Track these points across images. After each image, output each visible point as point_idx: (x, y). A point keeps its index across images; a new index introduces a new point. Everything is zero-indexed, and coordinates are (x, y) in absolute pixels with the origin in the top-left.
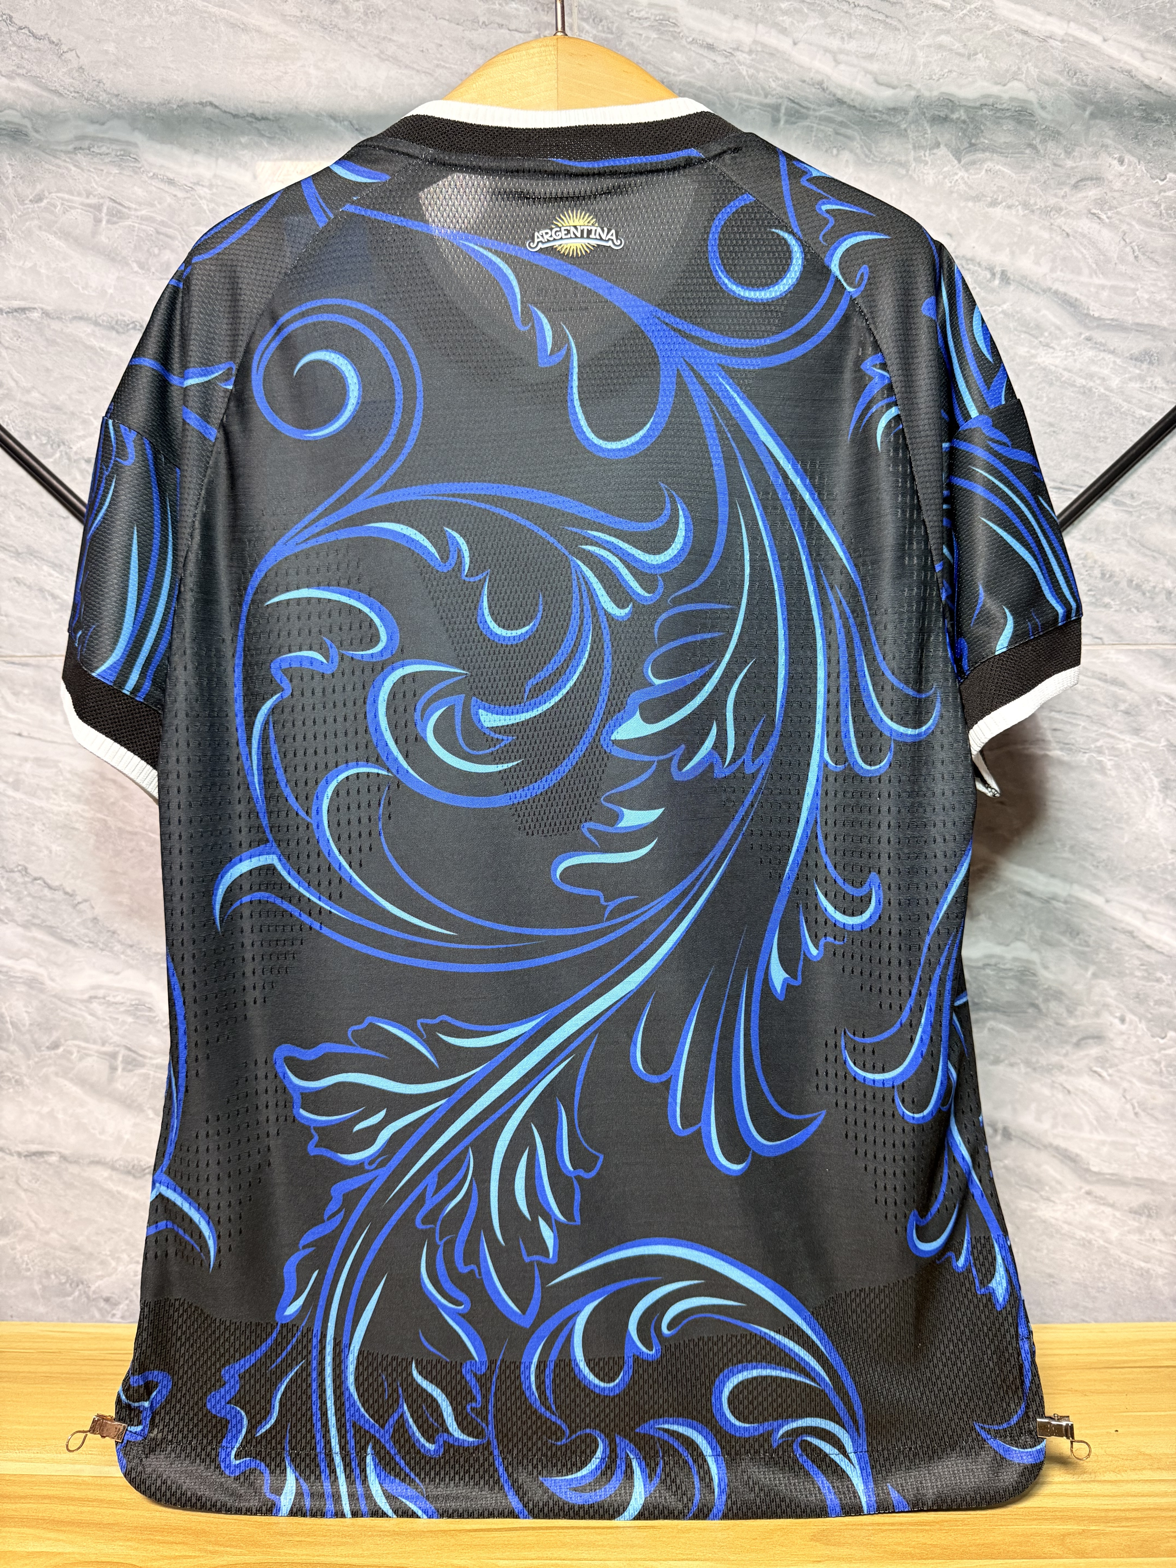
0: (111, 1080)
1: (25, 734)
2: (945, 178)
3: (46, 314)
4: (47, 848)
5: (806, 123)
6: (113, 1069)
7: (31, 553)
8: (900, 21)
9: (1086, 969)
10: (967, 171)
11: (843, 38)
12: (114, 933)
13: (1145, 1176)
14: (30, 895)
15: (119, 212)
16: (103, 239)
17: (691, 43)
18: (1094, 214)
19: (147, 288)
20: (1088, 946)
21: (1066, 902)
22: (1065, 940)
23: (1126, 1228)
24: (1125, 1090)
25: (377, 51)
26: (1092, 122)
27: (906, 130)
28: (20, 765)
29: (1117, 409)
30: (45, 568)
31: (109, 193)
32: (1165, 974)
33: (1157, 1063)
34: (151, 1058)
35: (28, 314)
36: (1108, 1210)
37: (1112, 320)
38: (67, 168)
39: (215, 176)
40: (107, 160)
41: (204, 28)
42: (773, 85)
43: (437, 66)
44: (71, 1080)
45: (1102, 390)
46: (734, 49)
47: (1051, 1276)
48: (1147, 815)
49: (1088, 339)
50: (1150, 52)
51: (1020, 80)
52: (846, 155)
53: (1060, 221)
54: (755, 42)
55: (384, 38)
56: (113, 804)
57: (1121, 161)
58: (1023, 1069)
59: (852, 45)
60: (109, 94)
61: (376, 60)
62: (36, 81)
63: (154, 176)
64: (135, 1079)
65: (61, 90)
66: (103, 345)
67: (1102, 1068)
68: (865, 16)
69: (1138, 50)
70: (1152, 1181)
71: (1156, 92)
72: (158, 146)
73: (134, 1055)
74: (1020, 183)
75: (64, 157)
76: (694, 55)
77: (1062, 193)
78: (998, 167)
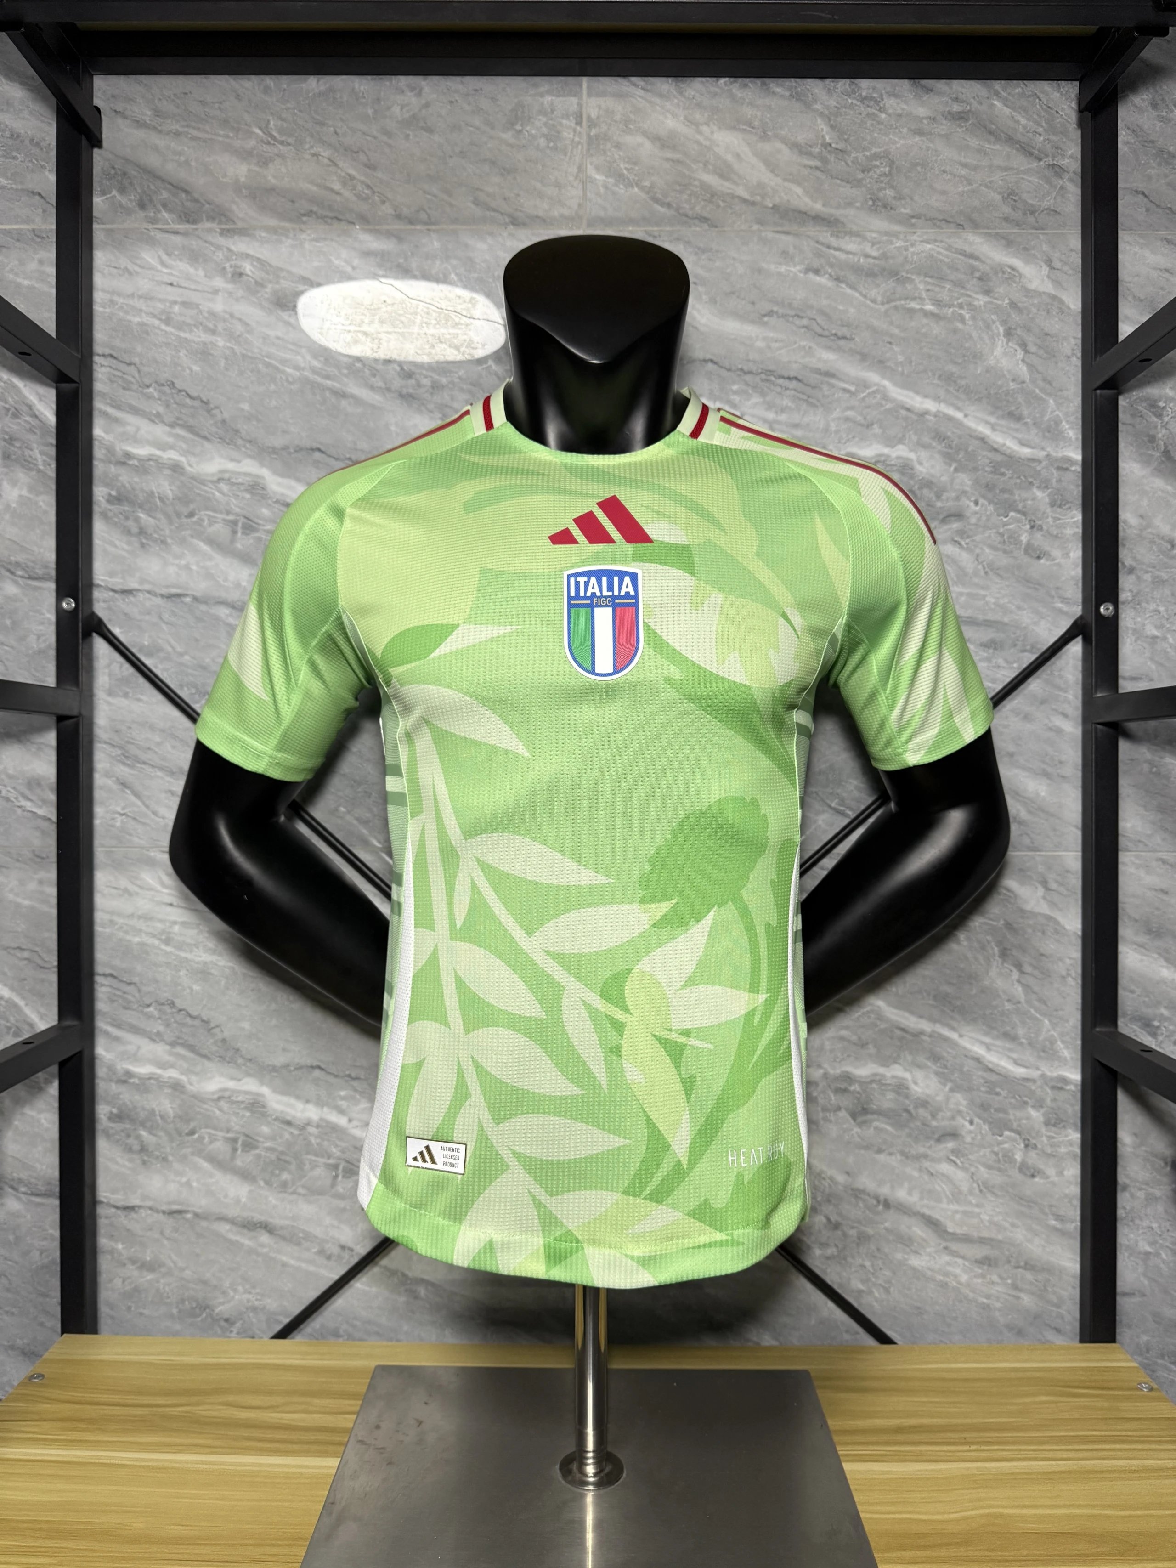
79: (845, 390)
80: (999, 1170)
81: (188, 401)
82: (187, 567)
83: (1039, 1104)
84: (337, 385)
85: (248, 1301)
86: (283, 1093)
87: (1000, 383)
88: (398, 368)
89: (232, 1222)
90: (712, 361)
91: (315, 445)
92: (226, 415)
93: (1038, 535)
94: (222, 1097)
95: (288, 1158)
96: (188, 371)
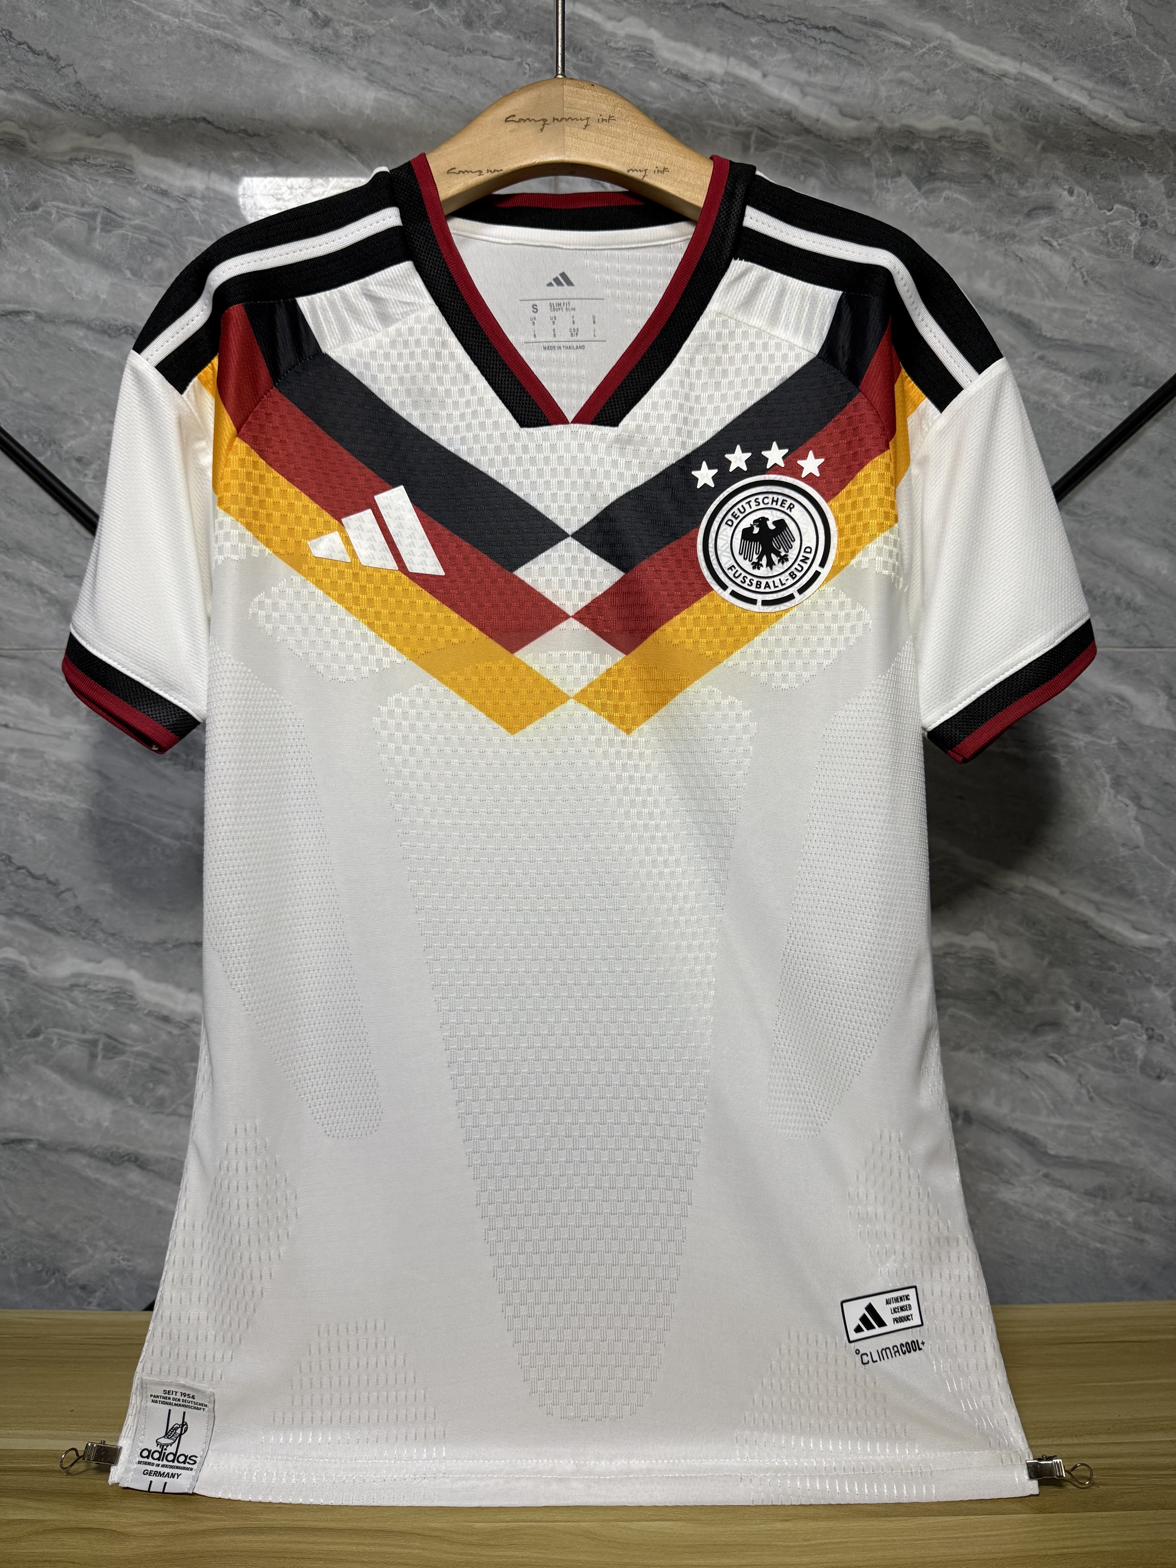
0: (91, 1068)
1: (11, 725)
2: (906, 204)
3: (39, 317)
4: (31, 838)
5: (775, 150)
6: (93, 1056)
7: (21, 549)
8: (863, 57)
9: (1043, 958)
10: (927, 198)
11: (809, 72)
12: (96, 921)
13: (1100, 1159)
14: (13, 884)
15: (113, 220)
16: (98, 247)
17: (666, 73)
18: (1046, 241)
19: (140, 295)
20: (1044, 935)
21: (1022, 893)
22: (1021, 930)
23: (1082, 1210)
24: (1080, 1076)
25: (365, 74)
26: (1043, 155)
27: (869, 159)
28: (6, 756)
29: (1070, 423)
30: (34, 563)
31: (104, 203)
32: (1118, 963)
33: (1111, 1049)
34: (131, 1046)
35: (22, 317)
36: (1065, 1192)
37: (1063, 340)
38: (63, 178)
39: (208, 188)
40: (102, 171)
41: (199, 48)
42: (744, 114)
43: (424, 89)
44: (51, 1068)
45: (1054, 406)
46: (707, 80)
47: (1011, 1257)
48: (1100, 810)
49: (1041, 358)
50: (1096, 91)
51: (977, 115)
52: (812, 182)
53: (1015, 247)
54: (727, 73)
55: (373, 62)
56: (98, 794)
57: (1071, 192)
58: (983, 1055)
59: (818, 79)
60: (105, 108)
61: (365, 82)
62: (34, 94)
63: (149, 188)
64: (116, 1067)
65: (58, 103)
66: (95, 349)
67: (1059, 1054)
68: (830, 51)
69: (1086, 89)
70: (1106, 1163)
71: (1103, 128)
72: (152, 159)
73: (115, 1043)
74: (976, 211)
75: (60, 167)
76: (669, 84)
77: (1016, 221)
78: (956, 195)
79: (897, 44)
80: (1115, 1070)
81: (30, 55)
82: (29, 274)
83: (1166, 983)
84: (228, 35)
85: (113, 1261)
86: (157, 979)
87: (1098, 37)
88: (310, 15)
89: (90, 1153)
90: (723, 5)
91: (200, 114)
92: (81, 75)
93: (1152, 234)
94: (75, 984)
95: (165, 1067)
96: (30, 18)
